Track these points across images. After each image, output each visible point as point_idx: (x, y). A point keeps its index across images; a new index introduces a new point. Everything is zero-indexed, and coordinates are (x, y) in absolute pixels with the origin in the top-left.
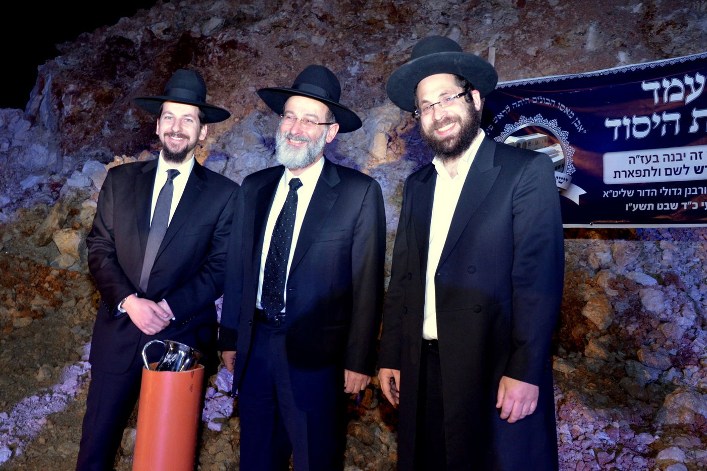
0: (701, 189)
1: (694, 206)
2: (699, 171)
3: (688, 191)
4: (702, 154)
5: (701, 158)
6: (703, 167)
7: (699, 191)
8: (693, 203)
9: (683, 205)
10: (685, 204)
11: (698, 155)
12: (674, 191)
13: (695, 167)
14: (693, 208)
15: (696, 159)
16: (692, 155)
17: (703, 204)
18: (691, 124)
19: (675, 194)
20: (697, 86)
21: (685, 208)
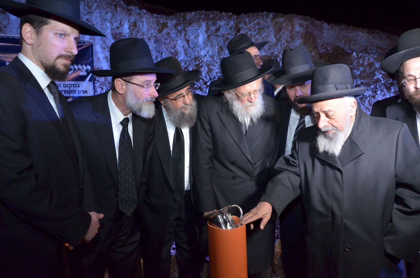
4: (61, 85)
11: (59, 85)
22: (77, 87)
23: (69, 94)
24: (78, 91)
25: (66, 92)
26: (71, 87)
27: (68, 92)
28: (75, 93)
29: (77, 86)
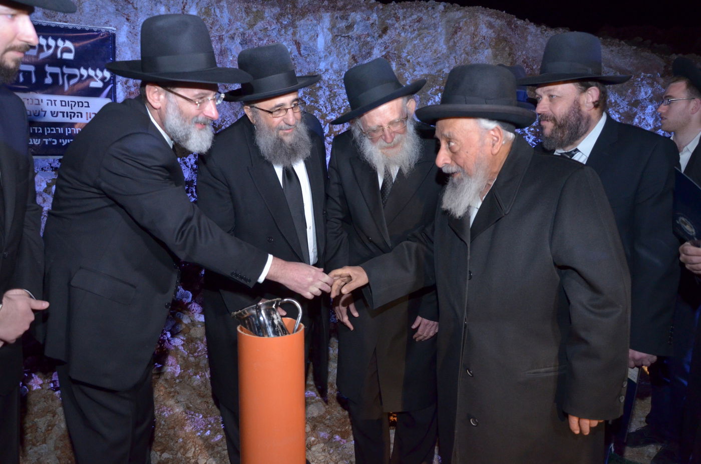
0: (58, 130)
1: (54, 142)
2: (55, 115)
3: (48, 130)
4: (56, 102)
5: (55, 105)
6: (57, 112)
7: (57, 130)
8: (53, 140)
9: (45, 141)
10: (46, 140)
11: (53, 102)
12: (35, 129)
13: (51, 112)
14: (53, 144)
15: (52, 105)
16: (48, 101)
17: (60, 141)
18: (46, 77)
19: (36, 132)
20: (49, 47)
21: (47, 143)
22: (85, 107)
23: (71, 118)
24: (87, 113)
25: (65, 114)
26: (74, 106)
27: (69, 114)
28: (82, 117)
29: (86, 104)
